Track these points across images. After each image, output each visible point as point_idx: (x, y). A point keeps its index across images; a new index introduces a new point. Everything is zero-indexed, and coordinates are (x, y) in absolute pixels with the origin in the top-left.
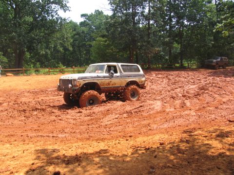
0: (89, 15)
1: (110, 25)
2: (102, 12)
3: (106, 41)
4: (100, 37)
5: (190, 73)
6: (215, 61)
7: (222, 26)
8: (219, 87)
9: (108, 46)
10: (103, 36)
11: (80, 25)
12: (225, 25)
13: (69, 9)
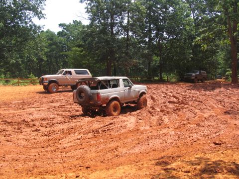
0: (67, 24)
1: (87, 34)
2: (80, 23)
3: (82, 51)
4: (76, 46)
5: (169, 86)
6: (194, 74)
7: (200, 39)
8: (199, 102)
9: (84, 56)
10: (79, 46)
11: (58, 34)
12: (204, 39)
13: (44, 16)
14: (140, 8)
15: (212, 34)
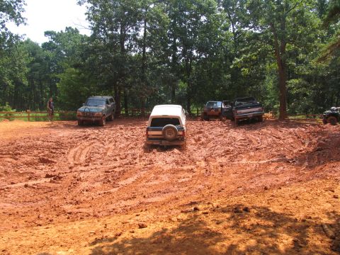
0: (57, 32)
1: (88, 50)
3: (80, 74)
4: (71, 67)
7: (241, 62)
9: (83, 80)
10: (76, 66)
11: (43, 47)
12: (246, 61)
13: (25, 20)
14: (161, 17)
15: (256, 56)
